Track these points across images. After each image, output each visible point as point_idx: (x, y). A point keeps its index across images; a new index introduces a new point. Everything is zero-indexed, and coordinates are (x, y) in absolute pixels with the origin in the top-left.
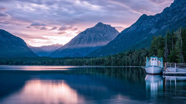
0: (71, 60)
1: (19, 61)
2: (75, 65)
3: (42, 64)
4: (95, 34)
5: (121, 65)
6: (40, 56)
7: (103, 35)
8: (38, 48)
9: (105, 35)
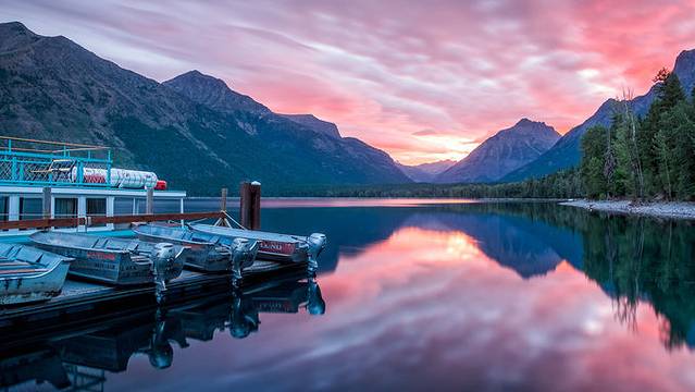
0: (462, 188)
1: (375, 191)
2: (469, 198)
3: (413, 196)
4: (514, 139)
5: (551, 196)
6: (417, 181)
7: (531, 141)
8: (414, 167)
9: (535, 142)
